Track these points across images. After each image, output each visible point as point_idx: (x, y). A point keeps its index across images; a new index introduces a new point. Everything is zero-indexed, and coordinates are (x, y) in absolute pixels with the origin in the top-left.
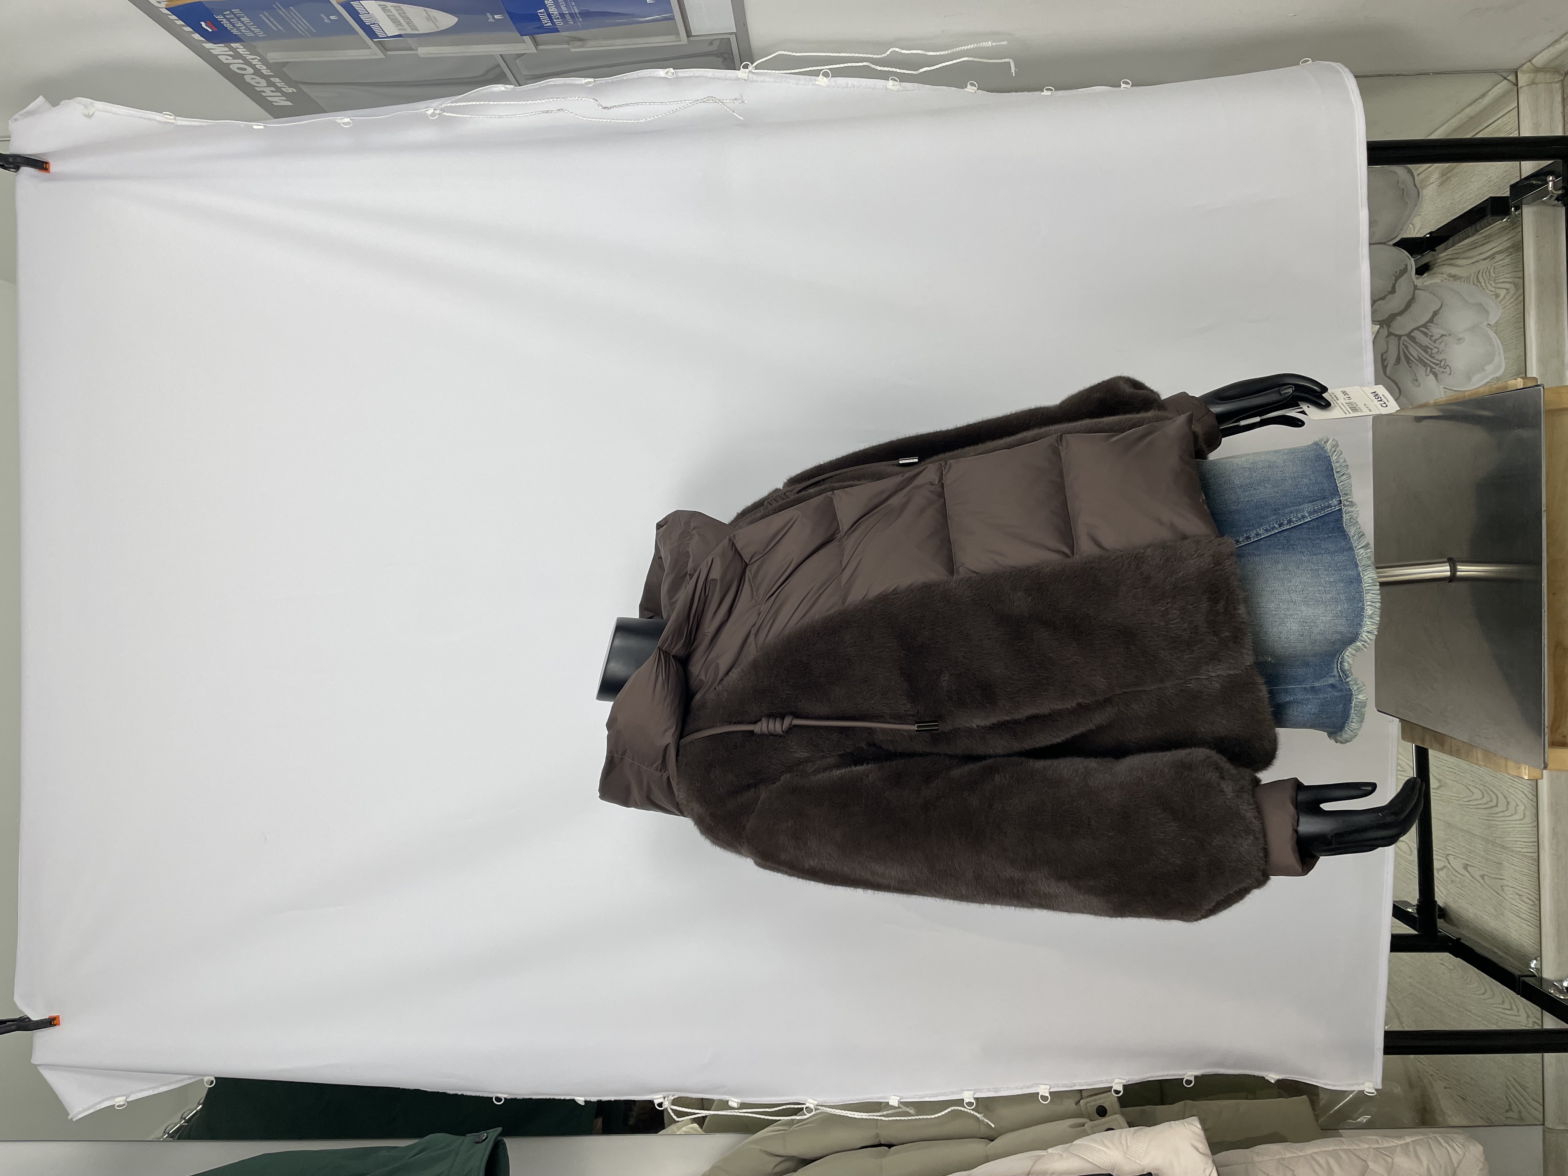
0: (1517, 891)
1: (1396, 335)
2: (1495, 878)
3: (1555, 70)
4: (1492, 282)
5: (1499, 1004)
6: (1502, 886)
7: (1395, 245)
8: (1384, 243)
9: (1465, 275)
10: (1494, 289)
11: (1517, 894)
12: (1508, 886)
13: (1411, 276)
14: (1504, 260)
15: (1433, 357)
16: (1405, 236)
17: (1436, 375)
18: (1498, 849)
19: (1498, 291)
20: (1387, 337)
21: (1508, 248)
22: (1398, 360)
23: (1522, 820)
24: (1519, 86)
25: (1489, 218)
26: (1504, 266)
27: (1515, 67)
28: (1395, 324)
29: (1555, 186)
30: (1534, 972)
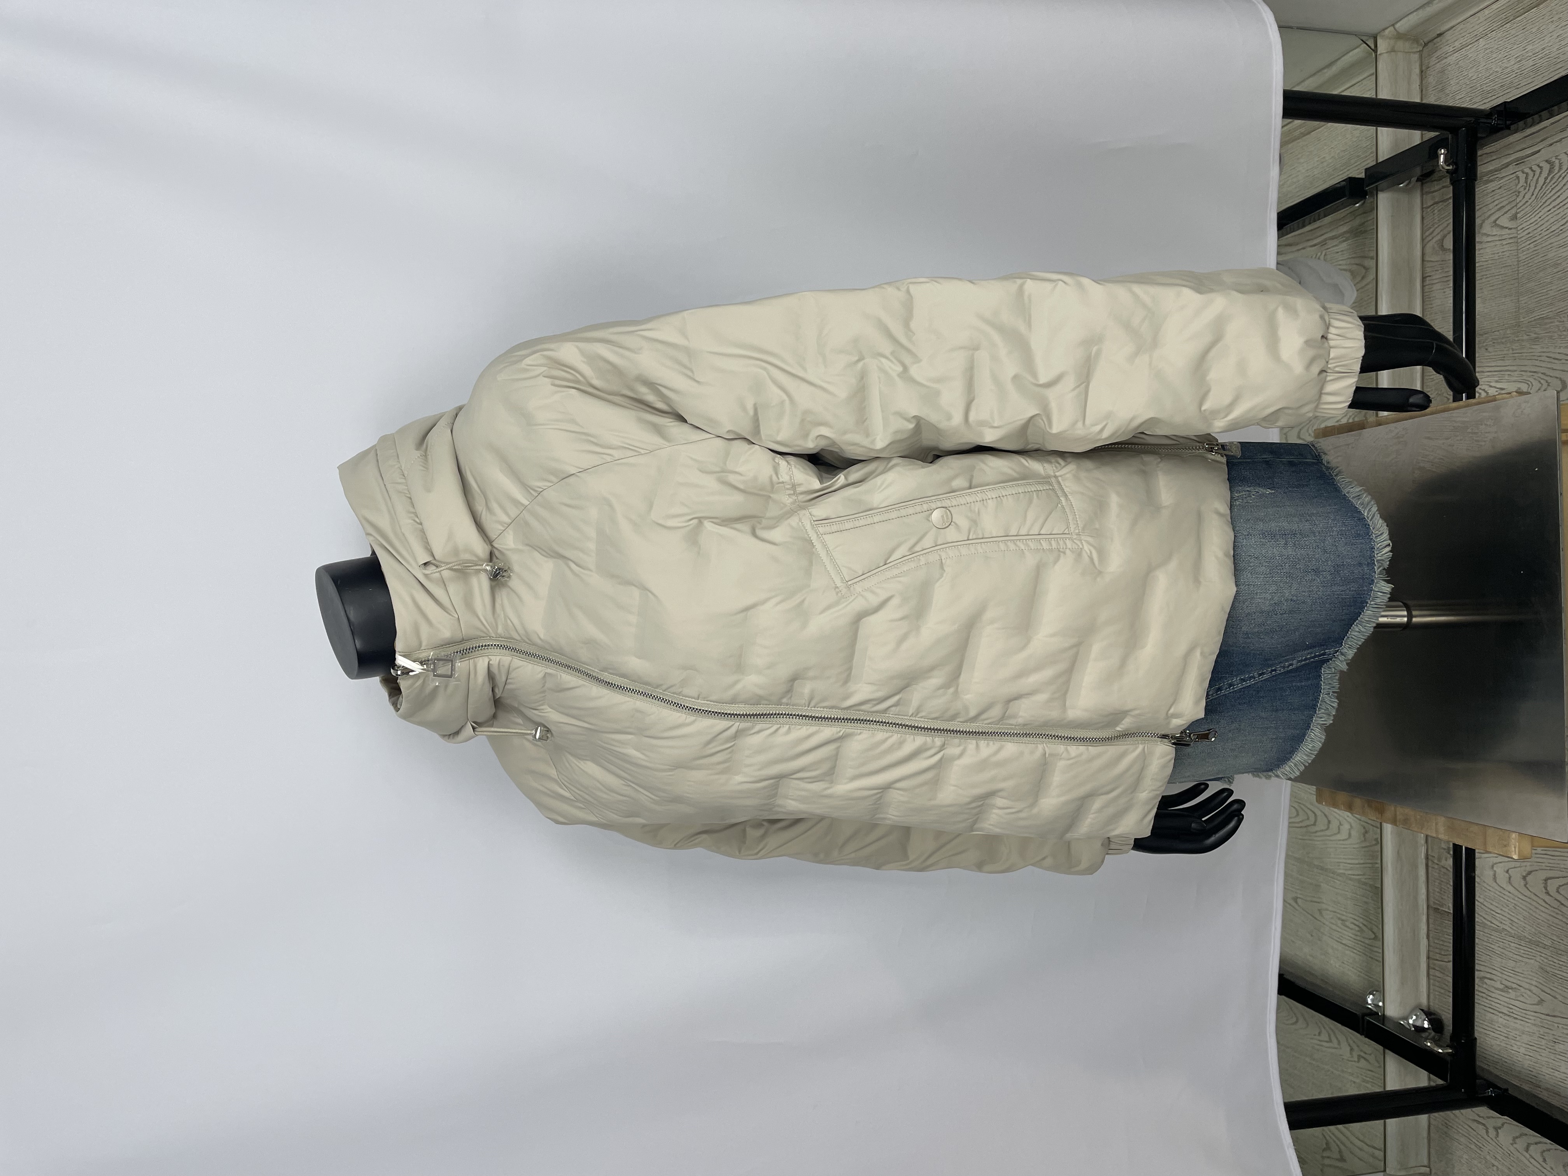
0: (1339, 916)
2: (1312, 901)
3: (1416, 40)
5: (1315, 1035)
6: (1319, 910)
11: (1339, 919)
12: (1327, 910)
18: (1315, 870)
21: (1345, 233)
23: (1346, 840)
24: (1378, 53)
26: (1338, 252)
27: (1376, 30)
29: (1445, 161)
30: (1374, 1009)
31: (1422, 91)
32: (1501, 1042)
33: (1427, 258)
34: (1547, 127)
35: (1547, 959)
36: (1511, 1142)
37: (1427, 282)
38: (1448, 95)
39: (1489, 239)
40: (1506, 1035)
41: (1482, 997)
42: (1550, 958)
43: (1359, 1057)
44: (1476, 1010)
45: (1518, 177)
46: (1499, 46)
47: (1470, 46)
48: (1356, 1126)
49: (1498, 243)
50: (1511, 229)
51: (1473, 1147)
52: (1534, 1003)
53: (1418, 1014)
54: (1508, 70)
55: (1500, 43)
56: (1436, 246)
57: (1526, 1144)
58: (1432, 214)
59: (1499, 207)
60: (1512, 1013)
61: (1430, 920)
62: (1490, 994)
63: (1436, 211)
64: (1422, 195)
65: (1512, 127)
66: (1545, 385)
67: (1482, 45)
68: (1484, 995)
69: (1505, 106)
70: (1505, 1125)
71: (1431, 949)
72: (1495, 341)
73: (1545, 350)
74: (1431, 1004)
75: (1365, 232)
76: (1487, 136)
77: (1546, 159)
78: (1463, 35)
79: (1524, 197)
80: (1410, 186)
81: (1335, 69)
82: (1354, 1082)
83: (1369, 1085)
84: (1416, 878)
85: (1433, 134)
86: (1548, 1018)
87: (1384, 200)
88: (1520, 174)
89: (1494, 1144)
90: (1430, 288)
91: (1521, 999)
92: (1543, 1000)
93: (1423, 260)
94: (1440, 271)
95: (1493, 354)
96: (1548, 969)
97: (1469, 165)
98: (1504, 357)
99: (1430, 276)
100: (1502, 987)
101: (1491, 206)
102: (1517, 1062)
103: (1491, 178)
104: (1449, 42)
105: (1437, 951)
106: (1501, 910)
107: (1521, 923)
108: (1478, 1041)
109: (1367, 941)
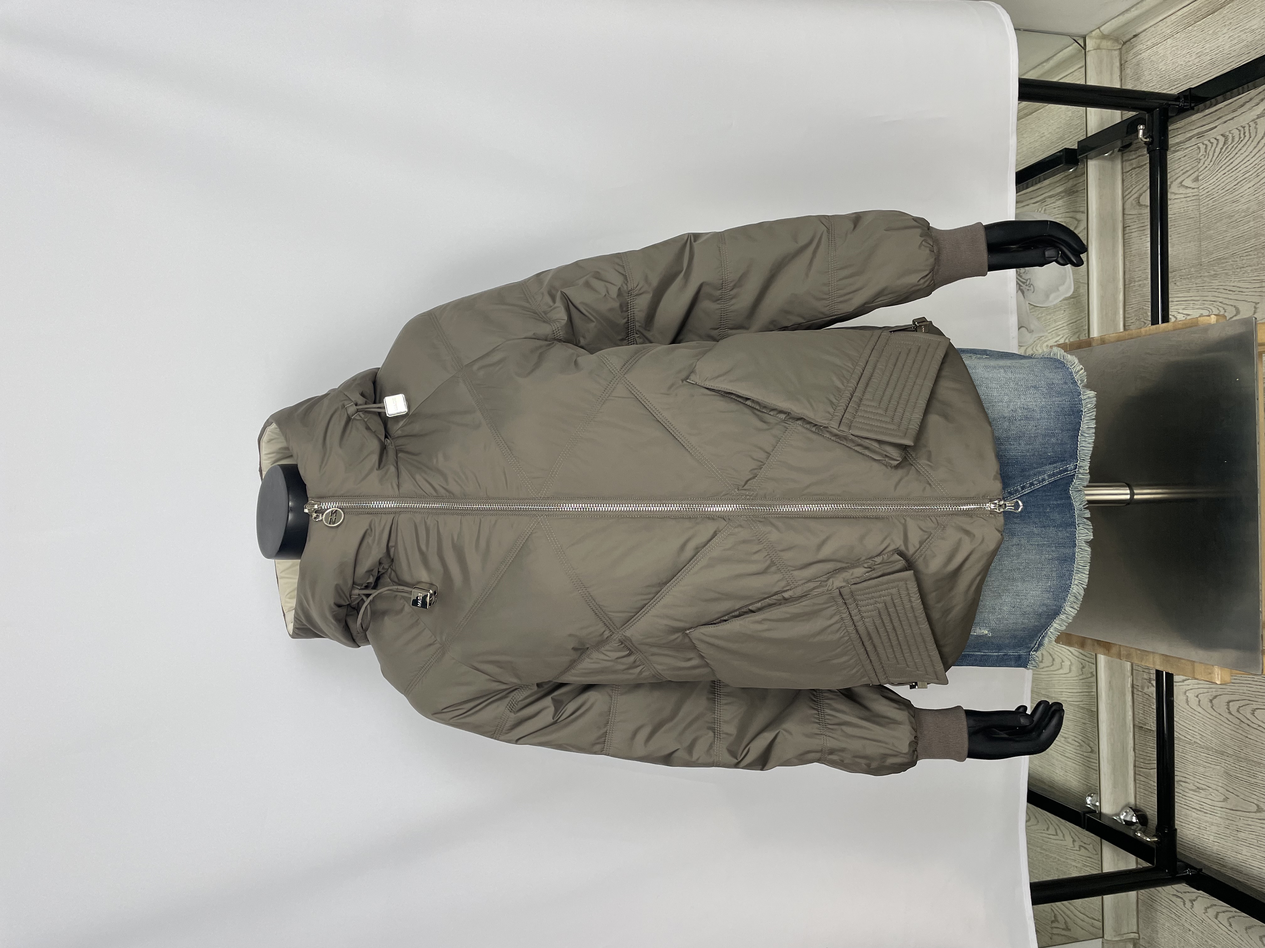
3: (1116, 40)
15: (1021, 277)
17: (1023, 292)
23: (1067, 673)
24: (1087, 50)
27: (1084, 33)
29: (1144, 134)
30: (1092, 808)
31: (1121, 80)
32: (1194, 832)
33: (1126, 212)
34: (1222, 108)
35: (1230, 765)
36: (1204, 911)
37: (1127, 231)
38: (1142, 83)
39: (1177, 196)
40: (1198, 826)
41: (1179, 797)
42: (1232, 764)
43: (1080, 846)
44: (1176, 807)
45: (1199, 148)
46: (1182, 45)
47: (1160, 45)
48: (1078, 902)
49: (1182, 200)
50: (1194, 188)
51: (1173, 916)
52: (1219, 800)
53: (1128, 811)
54: (1191, 63)
55: (1183, 42)
56: (1134, 202)
57: (1215, 913)
58: (1130, 177)
59: (1183, 171)
60: (1203, 808)
61: (1136, 736)
62: (1185, 794)
63: (1134, 175)
64: (1122, 162)
65: (1196, 108)
67: (1169, 44)
68: (1180, 795)
69: (1190, 91)
70: (1199, 897)
71: (1137, 759)
72: (1183, 277)
73: (1221, 283)
74: (1138, 803)
75: (1077, 191)
76: (1176, 115)
77: (1221, 133)
78: (1154, 36)
79: (1204, 163)
80: (1113, 155)
81: (1052, 63)
82: (1076, 867)
83: (1088, 869)
84: (1124, 702)
85: (1132, 114)
86: (1232, 812)
87: (1093, 166)
88: (1201, 145)
89: (1190, 914)
90: (1130, 236)
91: (1210, 797)
92: (1228, 798)
93: (1124, 214)
94: (1137, 222)
95: (1181, 287)
96: (1231, 773)
97: (1162, 138)
98: (1189, 290)
99: (1129, 226)
100: (1194, 788)
101: (1177, 171)
102: (1207, 847)
103: (1178, 149)
104: (1143, 42)
105: (1142, 760)
106: (1193, 727)
107: (1209, 737)
108: (1178, 831)
109: (1085, 754)
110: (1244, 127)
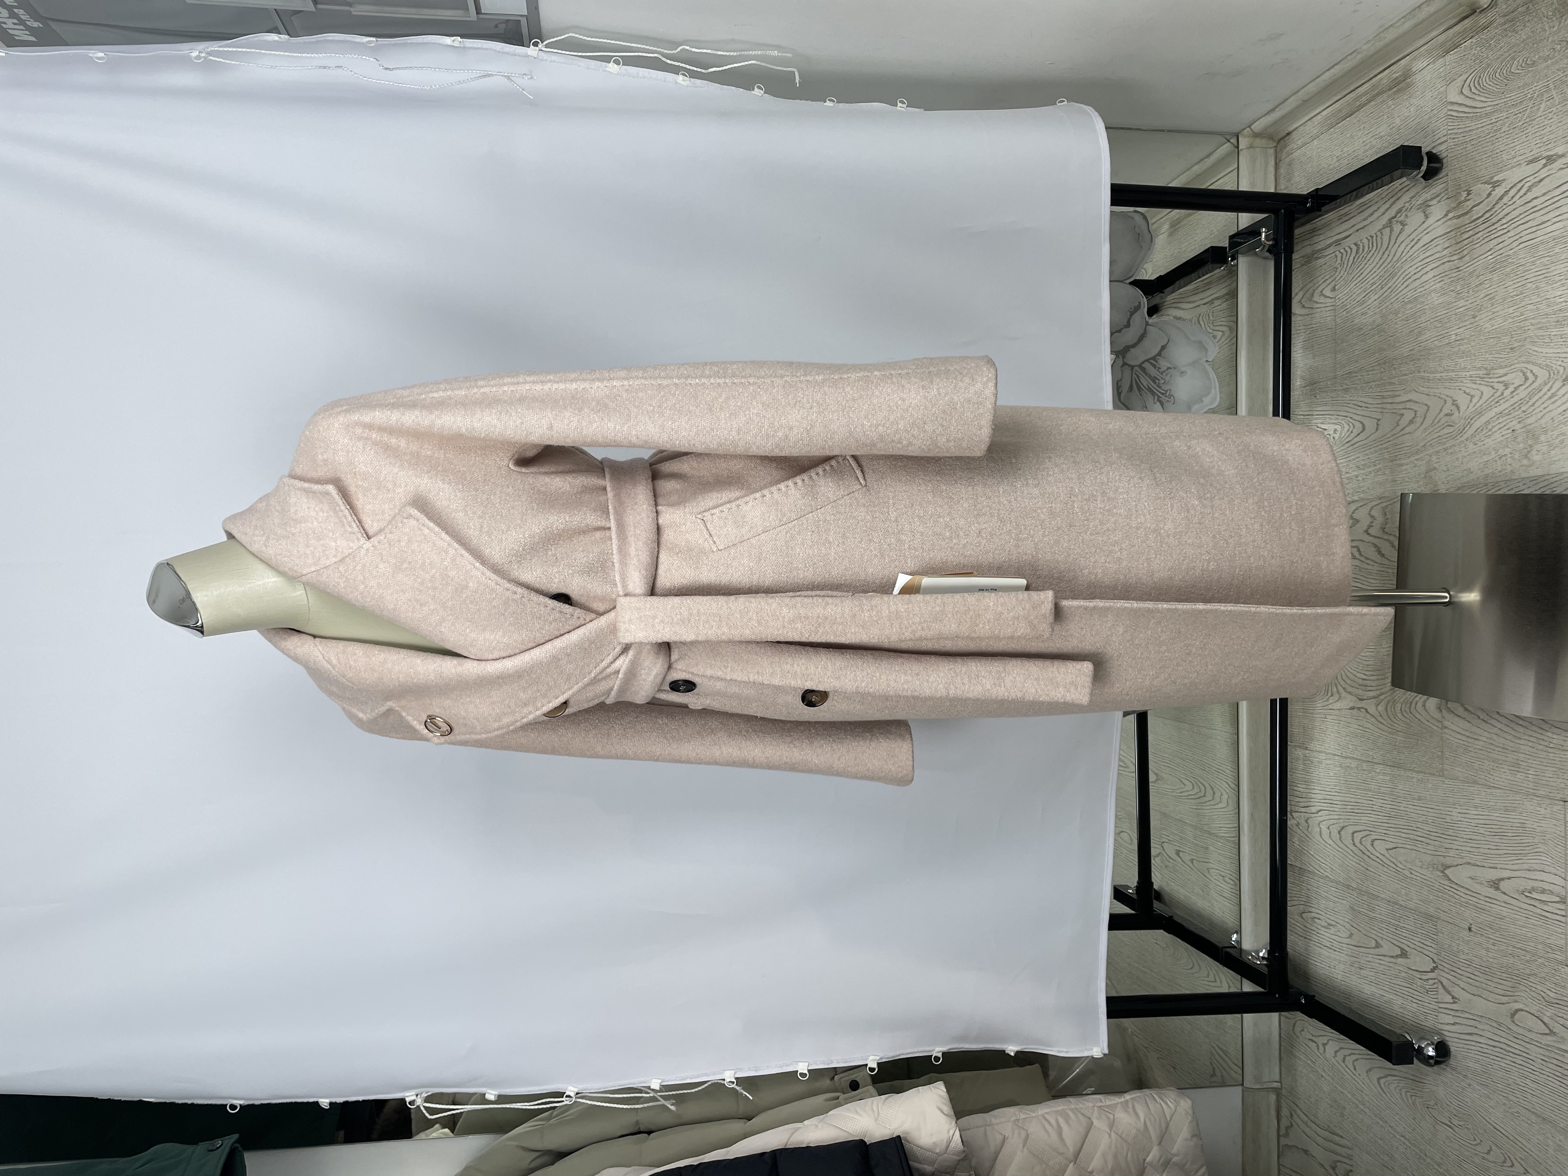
0: (1221, 873)
1: (1129, 365)
2: (1203, 862)
3: (1271, 138)
4: (1211, 325)
6: (1209, 869)
7: (1131, 283)
8: (1122, 281)
9: (1189, 317)
10: (1211, 331)
11: (1221, 875)
13: (1143, 313)
14: (1221, 306)
15: (1160, 387)
16: (1138, 278)
17: (1162, 404)
19: (1215, 333)
20: (1122, 366)
21: (1226, 294)
22: (1131, 388)
23: (1226, 807)
24: (1240, 149)
25: (1209, 266)
26: (1219, 311)
27: (1236, 131)
28: (1129, 356)
29: (1266, 238)
30: (1236, 945)
31: (1274, 183)
32: (1326, 971)
35: (1354, 899)
40: (1329, 965)
42: (1356, 899)
45: (1336, 256)
46: (1326, 147)
47: (1307, 145)
52: (1346, 936)
59: (1324, 279)
60: (1333, 946)
66: (1352, 426)
67: (1315, 145)
69: (1319, 191)
73: (1351, 398)
76: (1303, 218)
78: (1303, 135)
79: (1340, 272)
81: (1212, 159)
86: (1356, 948)
88: (1337, 253)
89: (1322, 1058)
92: (1352, 934)
96: (1356, 908)
97: (1286, 241)
104: (1293, 141)
106: (1325, 860)
107: (1337, 870)
110: (1372, 237)
